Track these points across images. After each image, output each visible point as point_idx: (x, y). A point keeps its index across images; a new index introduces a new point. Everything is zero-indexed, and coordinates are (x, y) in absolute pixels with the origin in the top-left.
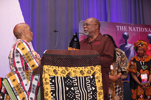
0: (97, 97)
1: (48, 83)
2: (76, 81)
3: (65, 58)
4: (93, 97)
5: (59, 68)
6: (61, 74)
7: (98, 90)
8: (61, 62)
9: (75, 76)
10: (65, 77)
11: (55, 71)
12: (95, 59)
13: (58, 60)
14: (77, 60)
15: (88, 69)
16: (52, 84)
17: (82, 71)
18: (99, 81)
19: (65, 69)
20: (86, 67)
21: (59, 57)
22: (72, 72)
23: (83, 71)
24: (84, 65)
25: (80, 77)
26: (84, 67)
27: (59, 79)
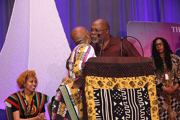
0: (150, 113)
1: (92, 97)
2: (125, 94)
3: (112, 67)
4: (146, 113)
5: (104, 79)
6: (107, 86)
7: (152, 105)
8: (107, 72)
9: (124, 89)
10: (113, 90)
11: (99, 83)
12: (147, 68)
13: (103, 69)
14: (126, 69)
15: (140, 80)
16: (96, 98)
17: (132, 82)
18: (153, 94)
19: (111, 80)
20: (136, 77)
21: (104, 66)
22: (120, 83)
23: (134, 82)
24: (135, 75)
25: (130, 90)
26: (134, 77)
27: (105, 92)
